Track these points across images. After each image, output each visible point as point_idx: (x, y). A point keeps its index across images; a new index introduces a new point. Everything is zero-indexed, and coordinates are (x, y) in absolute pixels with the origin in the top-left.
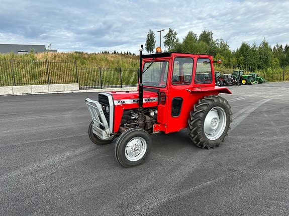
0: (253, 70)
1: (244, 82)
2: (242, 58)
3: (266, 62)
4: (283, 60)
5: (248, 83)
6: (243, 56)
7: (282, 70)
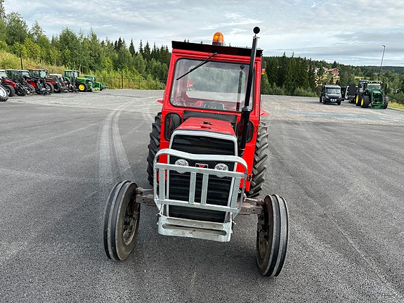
0: (83, 71)
1: (82, 87)
2: (67, 51)
3: (98, 61)
4: (114, 61)
5: (87, 90)
6: (69, 48)
7: (118, 75)
